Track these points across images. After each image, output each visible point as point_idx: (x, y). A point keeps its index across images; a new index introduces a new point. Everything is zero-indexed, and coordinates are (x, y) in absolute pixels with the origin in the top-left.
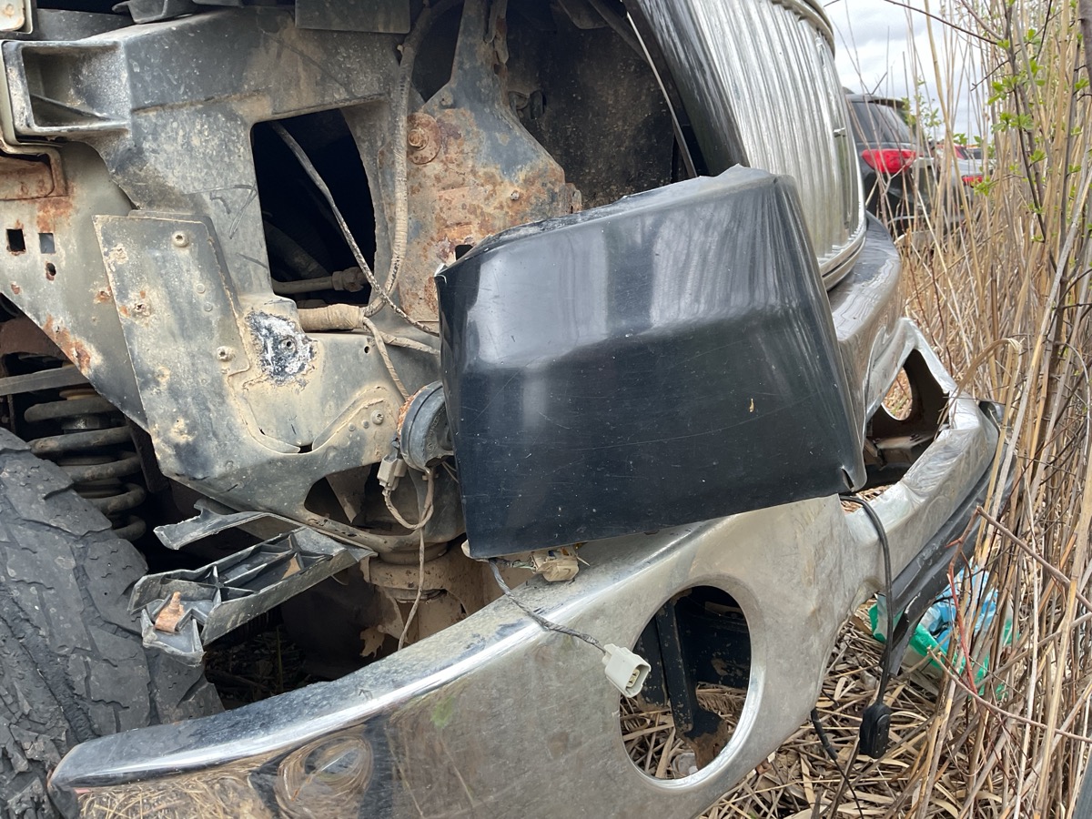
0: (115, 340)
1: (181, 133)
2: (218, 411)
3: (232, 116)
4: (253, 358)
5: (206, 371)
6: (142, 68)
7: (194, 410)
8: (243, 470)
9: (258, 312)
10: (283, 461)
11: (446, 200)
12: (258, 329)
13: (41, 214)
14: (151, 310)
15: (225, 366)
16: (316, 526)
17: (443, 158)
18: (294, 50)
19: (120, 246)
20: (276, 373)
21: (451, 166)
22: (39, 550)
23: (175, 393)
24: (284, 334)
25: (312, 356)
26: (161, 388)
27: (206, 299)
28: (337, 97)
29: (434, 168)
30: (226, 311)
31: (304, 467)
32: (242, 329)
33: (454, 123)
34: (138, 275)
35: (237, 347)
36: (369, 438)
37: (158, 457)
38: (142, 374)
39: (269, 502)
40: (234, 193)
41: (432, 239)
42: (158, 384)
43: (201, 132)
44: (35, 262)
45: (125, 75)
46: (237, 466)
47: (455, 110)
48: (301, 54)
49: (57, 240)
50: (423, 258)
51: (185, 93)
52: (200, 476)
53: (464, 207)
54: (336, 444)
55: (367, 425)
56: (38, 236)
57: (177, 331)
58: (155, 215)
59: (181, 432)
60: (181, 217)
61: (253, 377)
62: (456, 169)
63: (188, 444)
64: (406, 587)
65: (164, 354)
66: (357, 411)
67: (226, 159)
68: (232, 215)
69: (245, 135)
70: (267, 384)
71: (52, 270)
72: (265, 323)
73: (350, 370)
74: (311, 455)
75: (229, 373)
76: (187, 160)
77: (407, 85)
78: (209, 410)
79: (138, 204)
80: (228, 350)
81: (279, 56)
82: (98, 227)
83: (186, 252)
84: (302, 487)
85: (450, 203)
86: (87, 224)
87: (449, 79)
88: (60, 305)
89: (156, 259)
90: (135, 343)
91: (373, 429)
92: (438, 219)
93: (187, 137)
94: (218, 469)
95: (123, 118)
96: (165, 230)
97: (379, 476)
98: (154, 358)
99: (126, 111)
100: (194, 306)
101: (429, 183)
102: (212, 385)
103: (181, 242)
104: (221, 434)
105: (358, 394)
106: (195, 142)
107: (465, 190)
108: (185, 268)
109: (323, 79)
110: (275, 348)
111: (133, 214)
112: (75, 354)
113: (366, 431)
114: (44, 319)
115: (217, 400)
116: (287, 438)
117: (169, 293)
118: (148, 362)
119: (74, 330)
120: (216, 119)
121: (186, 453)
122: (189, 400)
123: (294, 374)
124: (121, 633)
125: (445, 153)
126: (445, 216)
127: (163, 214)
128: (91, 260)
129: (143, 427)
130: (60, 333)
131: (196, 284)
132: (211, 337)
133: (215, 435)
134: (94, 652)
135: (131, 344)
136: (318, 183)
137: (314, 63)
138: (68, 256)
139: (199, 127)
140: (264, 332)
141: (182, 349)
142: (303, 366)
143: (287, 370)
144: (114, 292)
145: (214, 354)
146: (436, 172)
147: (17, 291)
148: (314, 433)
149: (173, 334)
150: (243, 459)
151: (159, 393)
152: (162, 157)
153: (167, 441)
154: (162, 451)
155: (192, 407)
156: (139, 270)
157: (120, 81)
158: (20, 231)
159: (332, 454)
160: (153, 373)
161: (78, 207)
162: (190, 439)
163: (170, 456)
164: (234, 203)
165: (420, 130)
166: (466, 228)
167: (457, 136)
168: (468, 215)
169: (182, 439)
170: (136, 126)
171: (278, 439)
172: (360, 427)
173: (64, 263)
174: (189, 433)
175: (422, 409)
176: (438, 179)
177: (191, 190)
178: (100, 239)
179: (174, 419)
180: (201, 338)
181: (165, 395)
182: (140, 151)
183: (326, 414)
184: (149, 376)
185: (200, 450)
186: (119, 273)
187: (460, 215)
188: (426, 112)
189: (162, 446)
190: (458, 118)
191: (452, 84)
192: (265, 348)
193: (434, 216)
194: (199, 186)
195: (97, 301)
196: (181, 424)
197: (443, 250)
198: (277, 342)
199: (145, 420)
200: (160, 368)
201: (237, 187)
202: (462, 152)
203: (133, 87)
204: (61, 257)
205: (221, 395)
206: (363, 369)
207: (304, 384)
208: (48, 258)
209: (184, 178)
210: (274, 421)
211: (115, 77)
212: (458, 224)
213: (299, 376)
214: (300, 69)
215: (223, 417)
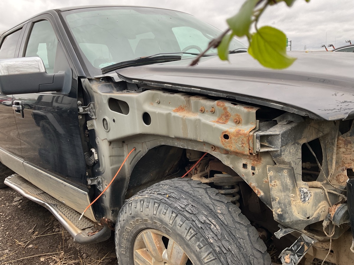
0: (267, 191)
1: (289, 149)
2: (289, 208)
3: (298, 144)
4: (299, 197)
5: (287, 199)
6: (284, 138)
7: (283, 207)
8: (293, 221)
9: (301, 187)
10: (303, 220)
11: (345, 157)
12: (301, 191)
13: (253, 162)
14: (277, 185)
15: (292, 199)
16: (305, 234)
17: (346, 148)
18: (313, 127)
19: (271, 172)
20: (304, 201)
21: (348, 150)
22: (241, 230)
23: (279, 203)
24: (306, 192)
25: (311, 196)
26: (276, 202)
27: (290, 184)
28: (320, 135)
29: (343, 150)
30: (294, 187)
31: (306, 222)
32: (297, 191)
33: (350, 140)
34: (275, 178)
35: (295, 195)
36: (321, 215)
37: (274, 216)
38: (273, 198)
39: (296, 228)
40: (297, 160)
41: (340, 166)
42: (276, 201)
43: (292, 149)
44: (249, 171)
45: (280, 140)
46: (292, 220)
47: (350, 137)
48: (314, 127)
49: (256, 169)
50: (337, 170)
51: (291, 141)
52: (283, 221)
53: (350, 159)
54: (315, 217)
55: (321, 212)
56: (251, 167)
57: (282, 190)
58: (281, 166)
59: (280, 211)
60: (287, 167)
61: (298, 201)
62: (350, 151)
63: (281, 214)
64: (321, 247)
65: (278, 195)
66: (319, 209)
67: (297, 153)
68: (296, 165)
69: (300, 147)
70: (301, 203)
71: (253, 174)
72: (302, 189)
73: (318, 199)
74: (309, 220)
75: (293, 200)
76: (289, 155)
77: (338, 131)
78: (287, 207)
79: (277, 164)
80: (293, 195)
81: (310, 129)
82: (267, 168)
83: (287, 174)
84: (305, 225)
85: (347, 158)
86: (265, 166)
87: (350, 130)
88: (254, 181)
89: (280, 175)
90: (272, 192)
91: (323, 213)
92: (343, 161)
93: (290, 150)
94: (287, 220)
95: (278, 148)
96: (282, 169)
97: (323, 224)
98: (276, 195)
99: (279, 147)
100: (287, 185)
101: (341, 153)
102: (288, 202)
103: (286, 172)
104: (289, 213)
105: (320, 204)
106: (291, 151)
107: (351, 155)
108: (286, 177)
109: (318, 132)
110: (304, 195)
111: (275, 166)
112: (257, 192)
113: (321, 213)
114: (249, 183)
115: (289, 205)
116: (305, 216)
117: (282, 182)
118: (274, 196)
119: (257, 187)
120: (296, 145)
121: (280, 216)
122: (283, 205)
123: (307, 201)
124: (258, 251)
125: (347, 147)
126: (344, 161)
127: (282, 166)
128: (265, 174)
129: (271, 209)
130: (254, 187)
131: (288, 181)
132: (290, 192)
133: (288, 213)
134: (254, 256)
135: (271, 192)
136: (313, 154)
137: (316, 129)
138: (258, 172)
139: (292, 148)
140: (302, 192)
141: (283, 194)
142: (309, 199)
143: (306, 200)
144: (269, 181)
145: (290, 195)
146: (343, 151)
147: (243, 176)
148: (310, 214)
149: (281, 191)
150: (294, 219)
151: (276, 203)
152: (285, 155)
153: (276, 213)
154: (275, 215)
155: (283, 206)
156: (275, 177)
157: (279, 141)
158: (247, 164)
159: (313, 219)
160: (275, 198)
161: (263, 163)
162: (282, 213)
163: (276, 216)
164: (297, 162)
165: (340, 141)
166: (350, 164)
167: (350, 143)
168: (351, 161)
169: (280, 213)
170: (281, 150)
171: (302, 215)
172: (320, 213)
173: (257, 173)
174: (281, 212)
175: (339, 212)
176: (344, 152)
177: (289, 161)
178: (268, 170)
179: (278, 208)
180: (287, 192)
181: (277, 203)
182: (281, 155)
183: (313, 210)
184: (274, 199)
185: (283, 216)
186: (271, 177)
187: (349, 161)
188: (342, 137)
189: (275, 214)
190: (351, 139)
191: (351, 131)
192: (302, 195)
193: (341, 161)
194: (291, 160)
195: (264, 182)
196: (280, 210)
197: (343, 169)
198: (304, 194)
199: (272, 208)
200: (277, 197)
201: (298, 159)
202: (351, 147)
203: (282, 142)
204: (256, 172)
205: (290, 204)
206: (321, 198)
207: (309, 203)
208: (253, 171)
209: (288, 159)
210: (302, 211)
211: (277, 140)
212: (348, 163)
213: (308, 201)
214: (314, 131)
215: (290, 209)
